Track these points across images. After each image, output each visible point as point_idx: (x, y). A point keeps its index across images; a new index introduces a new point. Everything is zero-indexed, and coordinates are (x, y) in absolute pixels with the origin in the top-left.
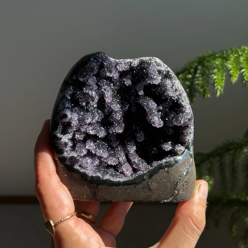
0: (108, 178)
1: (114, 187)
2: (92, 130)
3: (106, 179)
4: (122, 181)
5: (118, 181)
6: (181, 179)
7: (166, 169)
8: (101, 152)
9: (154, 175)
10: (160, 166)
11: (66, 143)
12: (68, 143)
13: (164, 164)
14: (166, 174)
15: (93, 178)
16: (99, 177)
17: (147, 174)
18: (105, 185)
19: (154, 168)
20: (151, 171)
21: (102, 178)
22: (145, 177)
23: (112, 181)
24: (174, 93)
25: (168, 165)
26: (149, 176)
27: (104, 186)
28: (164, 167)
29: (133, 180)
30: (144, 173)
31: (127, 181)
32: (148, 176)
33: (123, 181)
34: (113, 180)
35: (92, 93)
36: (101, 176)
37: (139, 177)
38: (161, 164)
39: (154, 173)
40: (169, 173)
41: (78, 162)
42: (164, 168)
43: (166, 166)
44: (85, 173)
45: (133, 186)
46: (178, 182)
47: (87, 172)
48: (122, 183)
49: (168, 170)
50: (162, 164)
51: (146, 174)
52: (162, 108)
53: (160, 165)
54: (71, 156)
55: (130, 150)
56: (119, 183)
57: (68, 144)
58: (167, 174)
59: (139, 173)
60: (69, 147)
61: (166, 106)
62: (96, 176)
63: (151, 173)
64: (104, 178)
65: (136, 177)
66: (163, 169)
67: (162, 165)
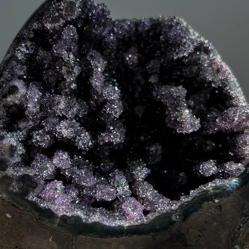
0: (97, 221)
1: (109, 239)
2: (67, 128)
3: (93, 223)
4: (127, 225)
5: (119, 226)
6: (246, 222)
7: (216, 201)
8: (82, 174)
9: (191, 213)
10: (204, 195)
11: (12, 146)
12: (16, 147)
13: (212, 191)
14: (216, 210)
15: (66, 219)
16: (78, 218)
17: (178, 210)
18: (91, 234)
19: (192, 200)
20: (187, 205)
21: (86, 219)
22: (174, 218)
23: (105, 226)
24: (215, 77)
25: (220, 193)
26: (183, 216)
27: (90, 236)
28: (211, 196)
29: (149, 223)
30: (172, 210)
31: (137, 225)
32: (179, 215)
33: (129, 226)
34: (107, 224)
35: (69, 57)
36: (83, 216)
37: (162, 216)
38: (204, 191)
39: (192, 209)
40: (223, 210)
41: (35, 188)
42: (212, 198)
43: (217, 195)
44: (49, 210)
45: (149, 236)
46: (240, 227)
47: (53, 208)
48: (127, 230)
49: (220, 203)
50: (207, 191)
51: (176, 210)
52: (193, 103)
53: (204, 193)
54: (21, 174)
55: (137, 175)
56: (120, 230)
57: (16, 150)
58: (218, 212)
59: (161, 210)
60: (17, 157)
61: (199, 100)
62: (73, 216)
63: (185, 209)
64: (89, 220)
65: (156, 217)
66: (210, 201)
67: (207, 193)
